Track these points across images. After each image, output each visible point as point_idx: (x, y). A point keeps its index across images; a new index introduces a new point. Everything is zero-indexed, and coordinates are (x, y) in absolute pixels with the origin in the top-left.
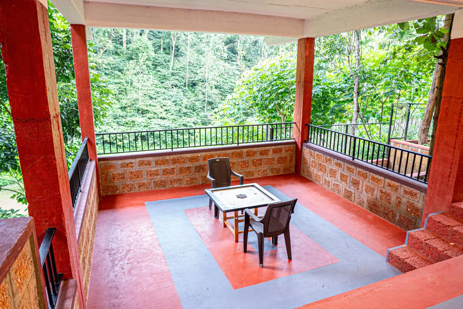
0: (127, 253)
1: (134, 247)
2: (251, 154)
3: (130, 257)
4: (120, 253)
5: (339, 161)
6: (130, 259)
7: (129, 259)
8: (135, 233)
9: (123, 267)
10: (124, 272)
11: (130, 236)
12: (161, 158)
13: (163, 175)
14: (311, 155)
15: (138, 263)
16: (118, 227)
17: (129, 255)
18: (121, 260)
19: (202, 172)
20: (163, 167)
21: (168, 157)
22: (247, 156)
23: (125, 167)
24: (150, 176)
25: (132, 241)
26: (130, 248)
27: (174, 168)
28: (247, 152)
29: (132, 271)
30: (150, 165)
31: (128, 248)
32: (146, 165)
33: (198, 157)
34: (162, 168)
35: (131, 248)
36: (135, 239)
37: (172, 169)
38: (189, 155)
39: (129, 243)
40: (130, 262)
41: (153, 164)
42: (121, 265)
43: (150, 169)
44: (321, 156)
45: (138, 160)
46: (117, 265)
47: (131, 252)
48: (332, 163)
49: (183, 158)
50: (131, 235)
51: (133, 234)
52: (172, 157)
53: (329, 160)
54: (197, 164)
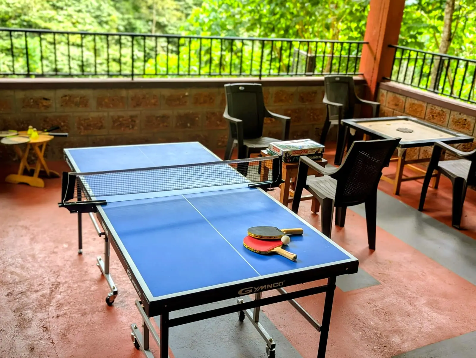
0: (52, 292)
1: (66, 277)
2: (283, 98)
3: (62, 301)
4: (36, 291)
5: (465, 117)
6: (62, 305)
7: (60, 306)
8: (65, 246)
9: (48, 325)
10: (49, 338)
11: (54, 253)
12: (108, 93)
13: (113, 128)
14: (396, 105)
15: (84, 314)
16: (24, 232)
17: (59, 296)
18: (42, 306)
19: (190, 127)
20: (113, 113)
21: (124, 93)
22: (275, 102)
23: (31, 107)
24: (86, 129)
25: (60, 263)
26: (59, 280)
27: (136, 116)
28: (277, 94)
29: (70, 336)
30: (86, 105)
31: (53, 280)
32: (77, 105)
33: (185, 96)
34: (111, 114)
35: (61, 279)
36: (66, 258)
37: (131, 117)
38: (166, 92)
39: (55, 269)
40: (61, 313)
41: (93, 103)
42: (41, 320)
43: (87, 114)
44: (421, 106)
45: (61, 93)
46: (30, 320)
47: (62, 289)
48: (447, 120)
49: (155, 97)
50: (56, 250)
51: (60, 248)
52: (131, 93)
53: (439, 114)
54: (182, 111)
